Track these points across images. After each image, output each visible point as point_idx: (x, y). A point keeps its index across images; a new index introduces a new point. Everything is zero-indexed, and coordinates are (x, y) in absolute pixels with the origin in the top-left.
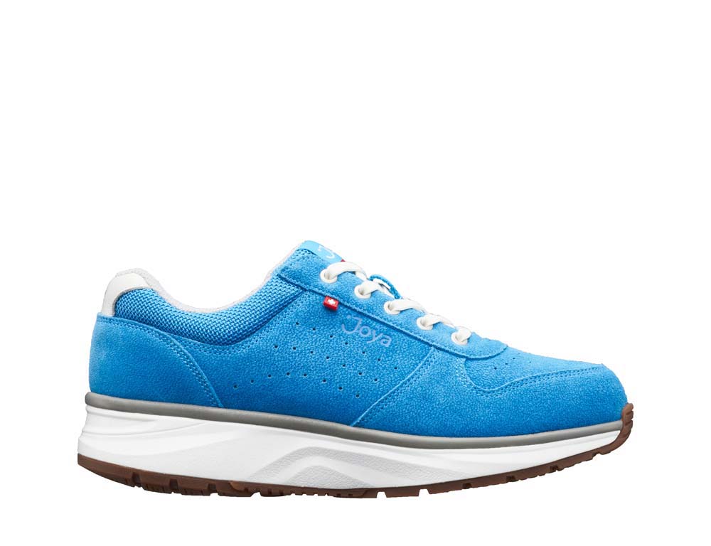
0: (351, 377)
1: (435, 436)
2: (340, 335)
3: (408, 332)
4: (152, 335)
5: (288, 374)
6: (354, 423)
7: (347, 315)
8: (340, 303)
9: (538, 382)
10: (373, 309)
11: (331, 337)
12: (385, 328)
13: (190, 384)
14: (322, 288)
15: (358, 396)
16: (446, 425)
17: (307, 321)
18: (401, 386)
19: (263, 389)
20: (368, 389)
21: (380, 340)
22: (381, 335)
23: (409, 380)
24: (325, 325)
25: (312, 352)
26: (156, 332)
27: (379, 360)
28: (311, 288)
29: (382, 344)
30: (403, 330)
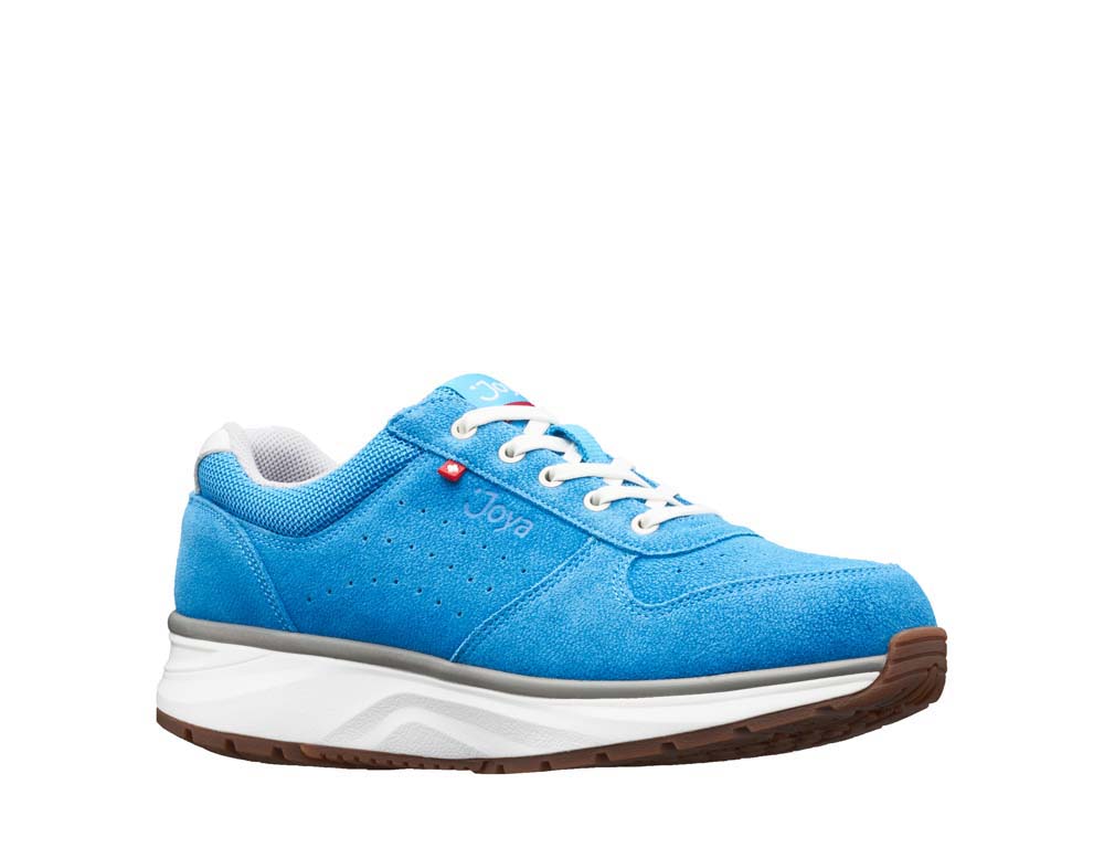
0: (456, 586)
2: (457, 520)
5: (375, 580)
6: (453, 656)
7: (477, 488)
8: (467, 470)
9: (735, 593)
10: (516, 479)
11: (445, 522)
12: (529, 508)
13: (254, 596)
14: (447, 448)
15: (459, 614)
16: (574, 662)
17: (416, 499)
18: (522, 599)
19: (342, 604)
20: (475, 603)
21: (515, 526)
22: (518, 520)
23: (536, 590)
24: (439, 505)
25: (411, 547)
26: (224, 517)
27: (504, 558)
28: (431, 447)
29: (516, 533)
30: (556, 511)
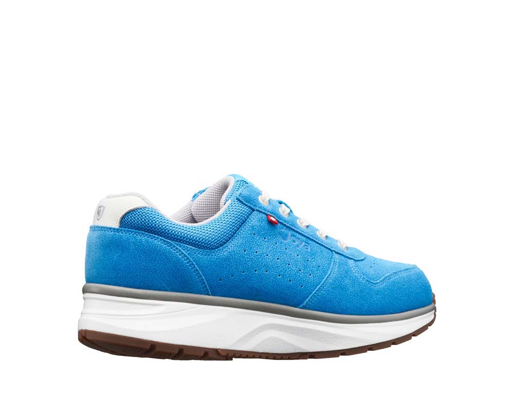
0: (295, 273)
1: (351, 315)
2: (281, 243)
3: (317, 241)
4: (157, 242)
5: (256, 271)
6: (301, 306)
7: (282, 228)
10: (294, 224)
11: (276, 244)
13: (190, 278)
14: (265, 209)
15: (302, 286)
17: (260, 232)
18: (326, 280)
19: (240, 282)
20: (307, 281)
21: (304, 246)
22: (304, 243)
23: (329, 275)
24: (270, 236)
25: (268, 255)
26: (161, 240)
27: (308, 261)
28: (257, 208)
29: (306, 249)
